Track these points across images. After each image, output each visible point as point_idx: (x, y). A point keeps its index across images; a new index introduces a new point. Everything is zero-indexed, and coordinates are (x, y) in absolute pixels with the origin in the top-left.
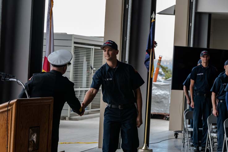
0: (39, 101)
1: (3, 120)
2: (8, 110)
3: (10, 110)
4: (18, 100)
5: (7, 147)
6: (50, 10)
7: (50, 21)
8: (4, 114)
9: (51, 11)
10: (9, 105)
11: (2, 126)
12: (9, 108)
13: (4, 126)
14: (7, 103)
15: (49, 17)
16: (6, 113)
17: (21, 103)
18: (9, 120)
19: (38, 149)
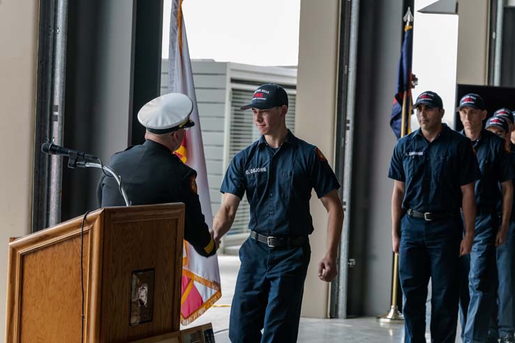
0: (152, 213)
1: (73, 256)
2: (83, 234)
3: (87, 233)
4: (104, 210)
5: (83, 317)
6: (176, 8)
7: (178, 32)
8: (74, 243)
9: (179, 10)
10: (87, 222)
11: (71, 268)
12: (86, 228)
13: (76, 270)
14: (81, 218)
15: (176, 23)
16: (79, 240)
17: (113, 216)
18: (86, 255)
19: (151, 320)
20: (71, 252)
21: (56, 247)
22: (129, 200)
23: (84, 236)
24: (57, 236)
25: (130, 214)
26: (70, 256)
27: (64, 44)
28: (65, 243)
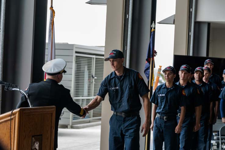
0: (41, 110)
1: (6, 129)
2: (11, 119)
3: (13, 119)
4: (20, 109)
6: (51, 21)
7: (52, 31)
8: (7, 123)
10: (13, 114)
11: (5, 134)
12: (12, 117)
13: (8, 135)
14: (10, 113)
15: (51, 27)
16: (9, 122)
17: (24, 112)
18: (12, 129)
20: (6, 127)
22: (31, 105)
23: (12, 121)
25: (32, 111)
26: (5, 129)
27: (3, 36)
28: (3, 123)
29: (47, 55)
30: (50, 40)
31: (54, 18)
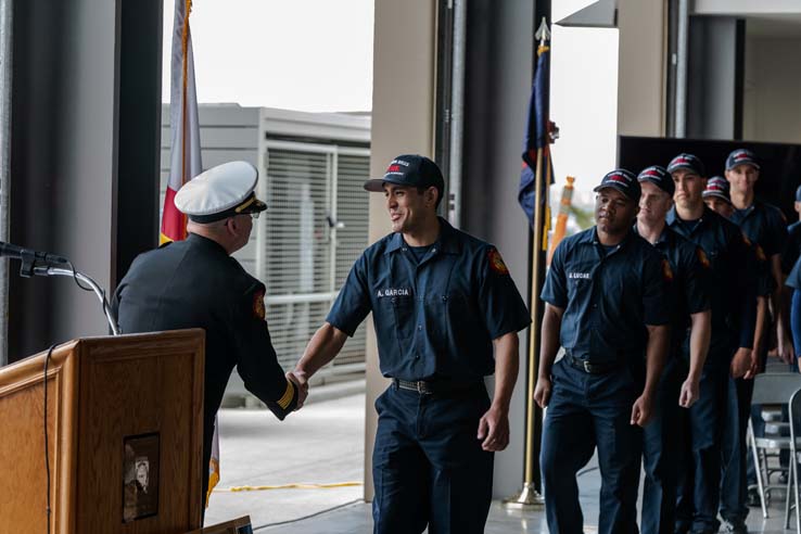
0: (154, 345)
1: (31, 416)
2: (47, 380)
3: (53, 378)
4: (80, 342)
5: (49, 511)
6: (180, 23)
7: (183, 61)
8: (33, 395)
9: (184, 26)
10: (53, 361)
11: (28, 434)
12: (51, 372)
13: (36, 437)
14: (42, 356)
15: (180, 47)
16: (41, 390)
17: (93, 351)
18: (53, 409)
19: (156, 514)
20: (28, 409)
21: (5, 402)
23: (49, 384)
24: (5, 385)
25: (118, 347)
26: (27, 415)
27: (8, 83)
28: (20, 395)
29: (168, 148)
30: (179, 92)
31: (191, 15)
